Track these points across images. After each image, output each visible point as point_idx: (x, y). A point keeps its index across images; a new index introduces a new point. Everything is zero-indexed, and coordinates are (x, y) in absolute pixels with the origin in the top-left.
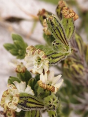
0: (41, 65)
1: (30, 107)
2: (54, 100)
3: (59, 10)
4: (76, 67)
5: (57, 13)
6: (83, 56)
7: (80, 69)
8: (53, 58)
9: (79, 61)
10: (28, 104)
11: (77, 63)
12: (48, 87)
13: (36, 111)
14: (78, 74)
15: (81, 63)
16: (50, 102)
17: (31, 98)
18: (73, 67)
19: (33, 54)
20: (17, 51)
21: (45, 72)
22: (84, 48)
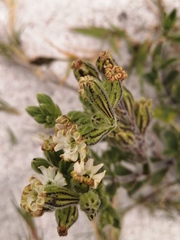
0: (76, 149)
1: (60, 206)
2: (93, 201)
3: (101, 64)
4: (124, 135)
5: (99, 67)
6: (133, 119)
7: (130, 137)
8: (92, 137)
9: (128, 127)
10: (58, 202)
11: (125, 130)
12: (86, 179)
13: (70, 208)
14: (126, 143)
15: (130, 130)
16: (87, 205)
17: (63, 193)
18: (120, 136)
19: (64, 134)
20: (45, 117)
21: (82, 160)
22: (134, 108)
